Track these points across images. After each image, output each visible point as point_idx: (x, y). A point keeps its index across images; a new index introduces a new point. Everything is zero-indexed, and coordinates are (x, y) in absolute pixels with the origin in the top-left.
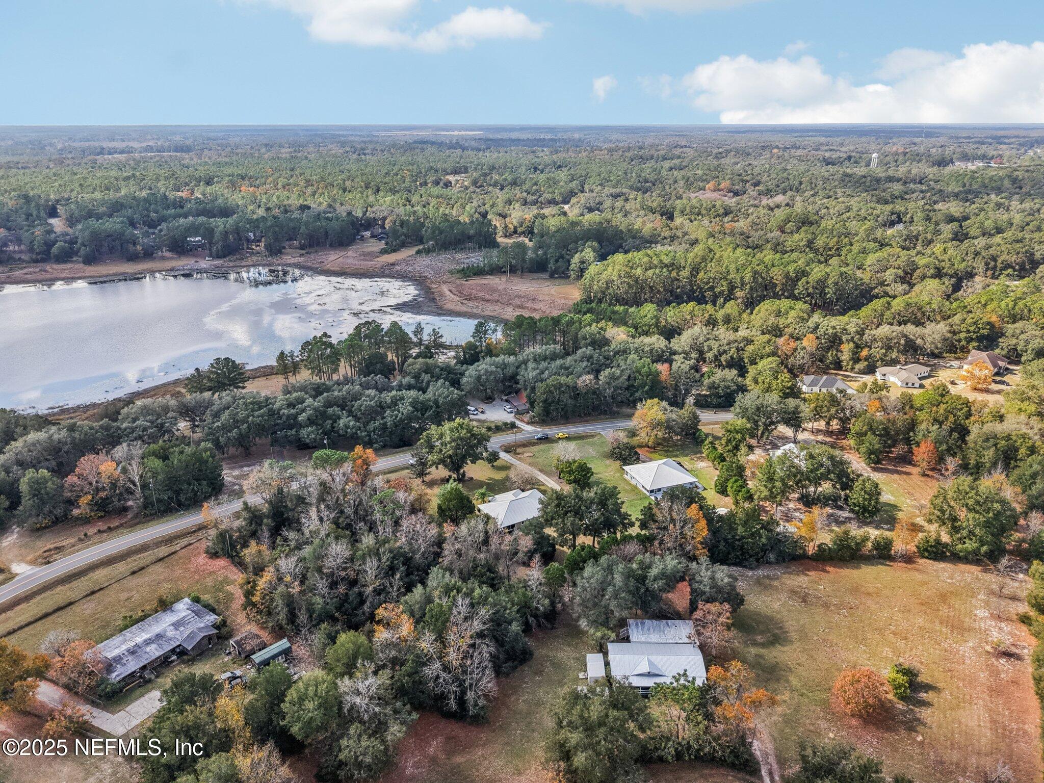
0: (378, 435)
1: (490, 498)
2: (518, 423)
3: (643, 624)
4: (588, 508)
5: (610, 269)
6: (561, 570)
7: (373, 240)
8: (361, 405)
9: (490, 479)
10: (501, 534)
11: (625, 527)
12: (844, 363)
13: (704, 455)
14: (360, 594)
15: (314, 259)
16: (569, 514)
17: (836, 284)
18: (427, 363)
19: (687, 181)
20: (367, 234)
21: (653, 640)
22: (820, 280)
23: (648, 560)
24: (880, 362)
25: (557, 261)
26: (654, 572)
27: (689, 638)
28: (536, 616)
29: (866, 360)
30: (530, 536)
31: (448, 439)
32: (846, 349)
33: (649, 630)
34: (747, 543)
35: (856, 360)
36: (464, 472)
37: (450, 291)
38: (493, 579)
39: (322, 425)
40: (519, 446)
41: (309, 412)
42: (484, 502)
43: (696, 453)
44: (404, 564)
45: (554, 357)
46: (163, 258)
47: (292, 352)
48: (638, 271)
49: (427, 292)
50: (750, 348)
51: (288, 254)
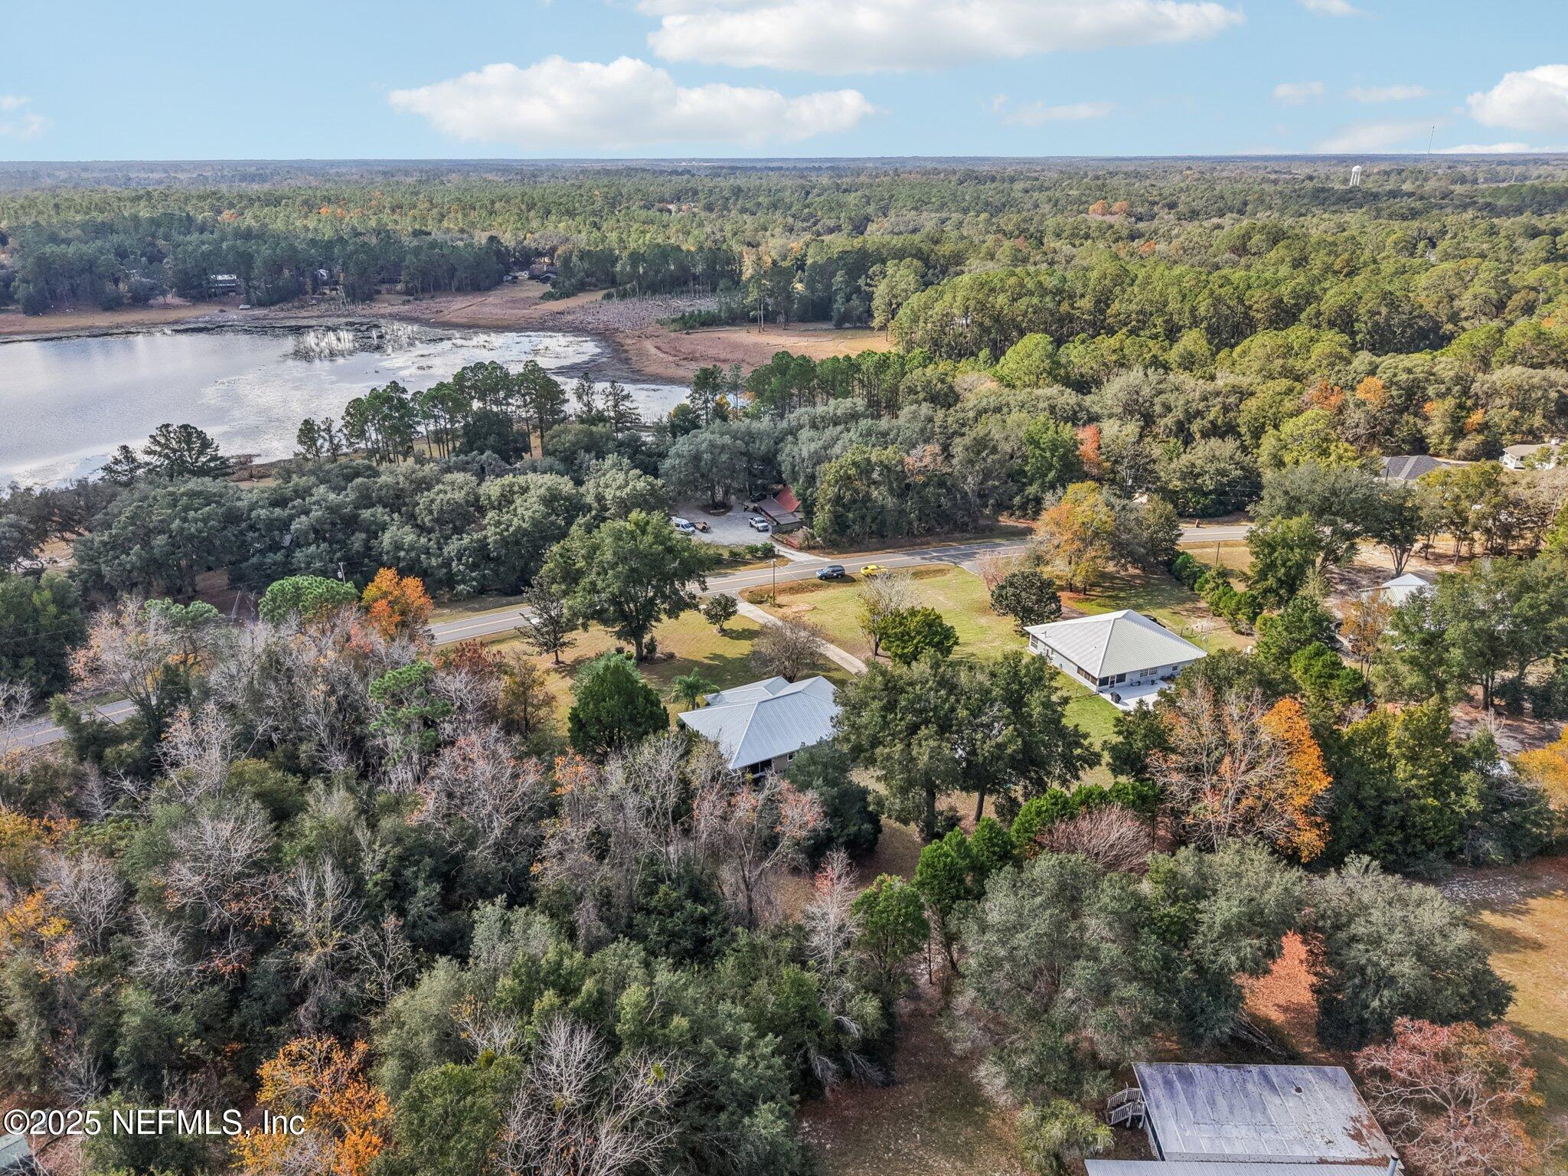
0: (466, 565)
1: (709, 697)
2: (779, 549)
3: (1187, 1079)
4: (976, 713)
5: (948, 297)
6: (912, 900)
7: (533, 282)
8: (432, 501)
9: (716, 657)
10: (726, 784)
11: (1071, 768)
12: (1433, 440)
13: (1203, 604)
14: (289, 972)
15: (426, 307)
16: (923, 731)
17: (1373, 313)
18: (592, 433)
19: (1056, 205)
20: (524, 275)
21: (1240, 1149)
22: (1342, 308)
23: (1188, 870)
24: (1508, 436)
25: (848, 299)
26: (1221, 910)
27: (1357, 1136)
28: (835, 1052)
29: (1479, 432)
30: (811, 795)
31: (609, 556)
32: (1438, 413)
33: (1212, 1102)
34: (1423, 809)
35: (1458, 432)
36: (652, 639)
37: (658, 348)
38: (704, 920)
39: (343, 543)
40: (783, 591)
41: (316, 513)
42: (696, 706)
43: (1182, 601)
44: (434, 875)
45: (854, 416)
46: (167, 307)
47: (329, 423)
48: (1001, 300)
49: (615, 350)
50: (1251, 404)
51: (383, 301)
